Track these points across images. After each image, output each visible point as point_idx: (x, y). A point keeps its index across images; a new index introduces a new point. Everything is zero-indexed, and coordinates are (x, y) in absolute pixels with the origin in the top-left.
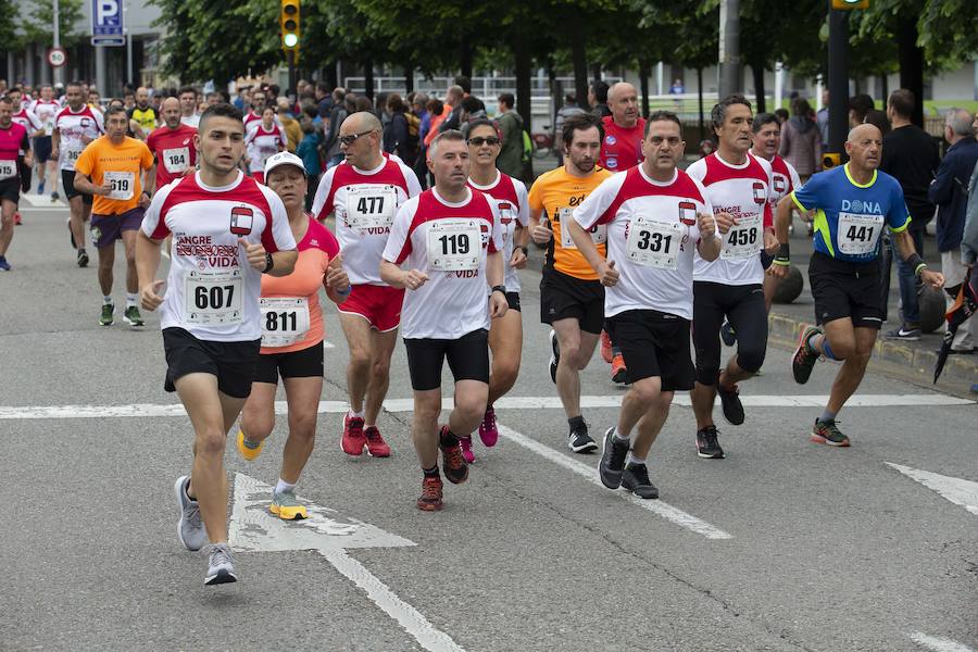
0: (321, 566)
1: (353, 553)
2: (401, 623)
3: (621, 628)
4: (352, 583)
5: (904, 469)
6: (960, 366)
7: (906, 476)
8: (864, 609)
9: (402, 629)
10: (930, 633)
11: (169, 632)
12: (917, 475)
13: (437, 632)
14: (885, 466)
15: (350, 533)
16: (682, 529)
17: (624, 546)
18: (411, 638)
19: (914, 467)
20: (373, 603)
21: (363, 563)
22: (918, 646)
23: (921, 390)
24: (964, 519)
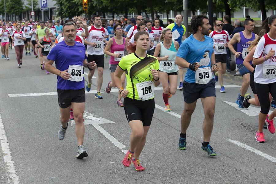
0: (92, 128)
1: (100, 125)
2: (111, 141)
3: (161, 140)
4: (100, 132)
5: (227, 102)
6: (240, 78)
7: (227, 104)
8: (217, 134)
9: (111, 142)
10: (232, 139)
11: (58, 144)
12: (230, 103)
13: (119, 142)
14: (223, 101)
15: (99, 120)
16: (176, 117)
17: (162, 122)
18: (113, 144)
19: (229, 102)
20: (104, 136)
21: (102, 127)
22: (229, 142)
23: (231, 84)
24: (240, 113)
